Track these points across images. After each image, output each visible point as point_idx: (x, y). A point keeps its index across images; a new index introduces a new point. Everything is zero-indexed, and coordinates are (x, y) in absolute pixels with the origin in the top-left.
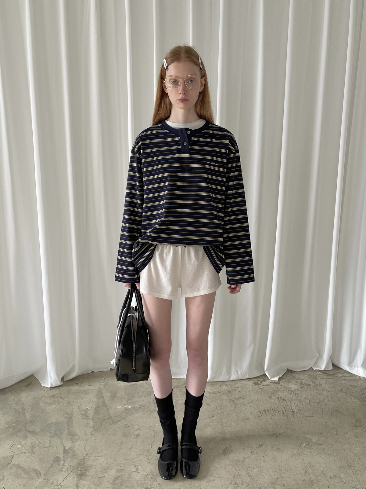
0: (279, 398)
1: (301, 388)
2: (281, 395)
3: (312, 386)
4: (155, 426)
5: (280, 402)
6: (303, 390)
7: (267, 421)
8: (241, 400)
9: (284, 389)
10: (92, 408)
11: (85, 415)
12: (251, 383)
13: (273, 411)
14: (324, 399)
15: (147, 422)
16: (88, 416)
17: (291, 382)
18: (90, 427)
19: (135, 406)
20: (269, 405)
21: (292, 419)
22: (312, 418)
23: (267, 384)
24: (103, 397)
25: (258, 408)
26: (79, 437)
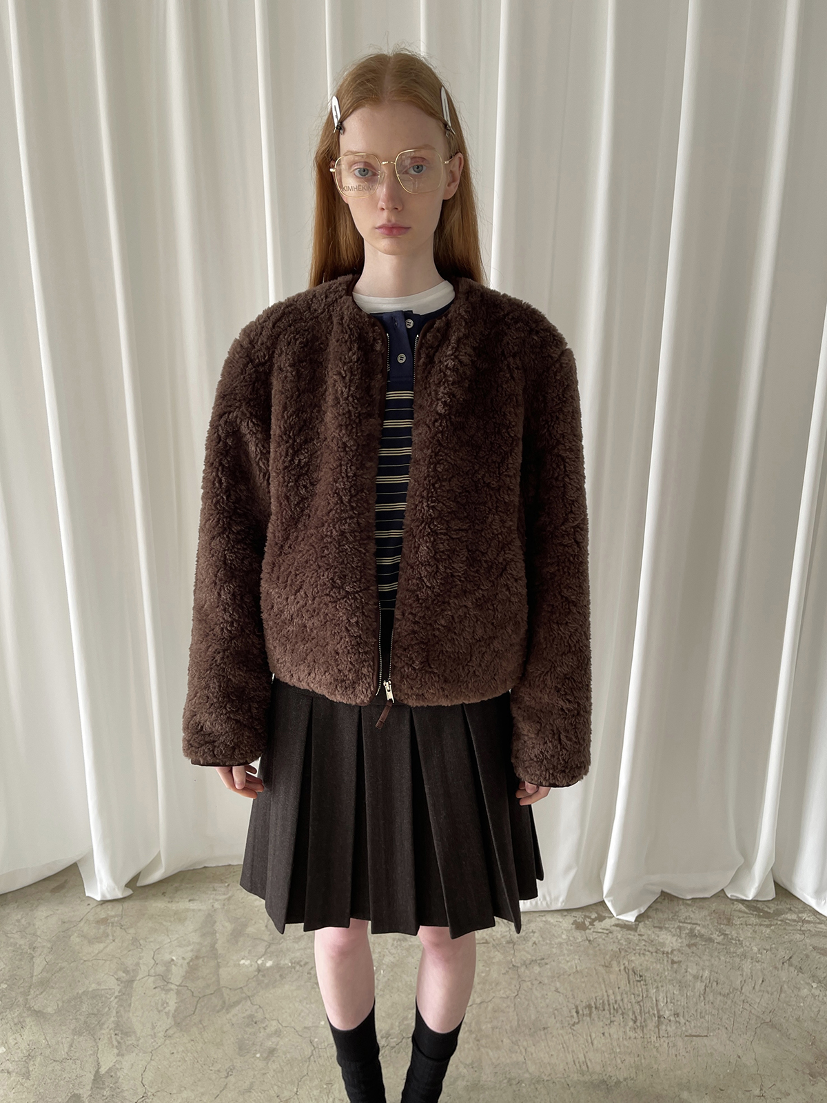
0: (631, 972)
1: (689, 946)
2: (637, 963)
3: (718, 943)
4: (317, 1027)
5: (631, 982)
6: (693, 953)
7: (590, 1041)
8: (537, 969)
9: (645, 945)
10: (183, 958)
11: (164, 979)
12: (567, 922)
13: (610, 1011)
14: (743, 982)
15: (300, 1014)
16: (168, 983)
17: (666, 928)
18: (167, 1014)
19: (282, 962)
20: (602, 990)
21: (654, 1039)
22: (705, 1038)
23: (607, 930)
24: (214, 933)
25: (574, 997)
26: (138, 1040)
